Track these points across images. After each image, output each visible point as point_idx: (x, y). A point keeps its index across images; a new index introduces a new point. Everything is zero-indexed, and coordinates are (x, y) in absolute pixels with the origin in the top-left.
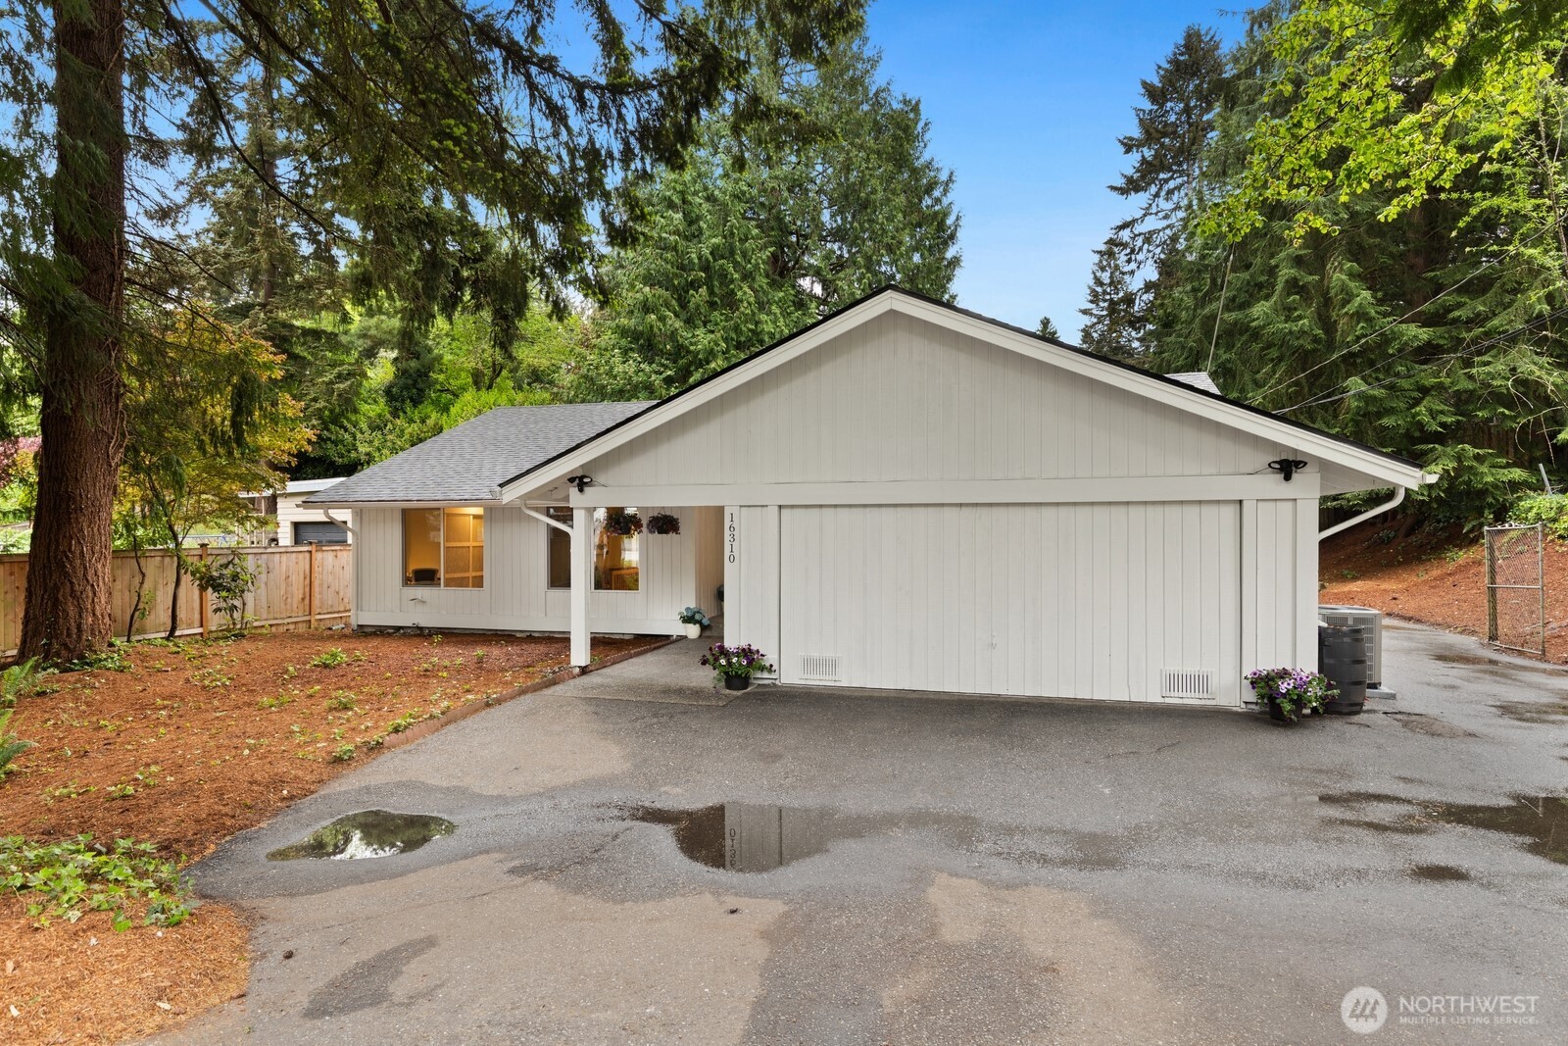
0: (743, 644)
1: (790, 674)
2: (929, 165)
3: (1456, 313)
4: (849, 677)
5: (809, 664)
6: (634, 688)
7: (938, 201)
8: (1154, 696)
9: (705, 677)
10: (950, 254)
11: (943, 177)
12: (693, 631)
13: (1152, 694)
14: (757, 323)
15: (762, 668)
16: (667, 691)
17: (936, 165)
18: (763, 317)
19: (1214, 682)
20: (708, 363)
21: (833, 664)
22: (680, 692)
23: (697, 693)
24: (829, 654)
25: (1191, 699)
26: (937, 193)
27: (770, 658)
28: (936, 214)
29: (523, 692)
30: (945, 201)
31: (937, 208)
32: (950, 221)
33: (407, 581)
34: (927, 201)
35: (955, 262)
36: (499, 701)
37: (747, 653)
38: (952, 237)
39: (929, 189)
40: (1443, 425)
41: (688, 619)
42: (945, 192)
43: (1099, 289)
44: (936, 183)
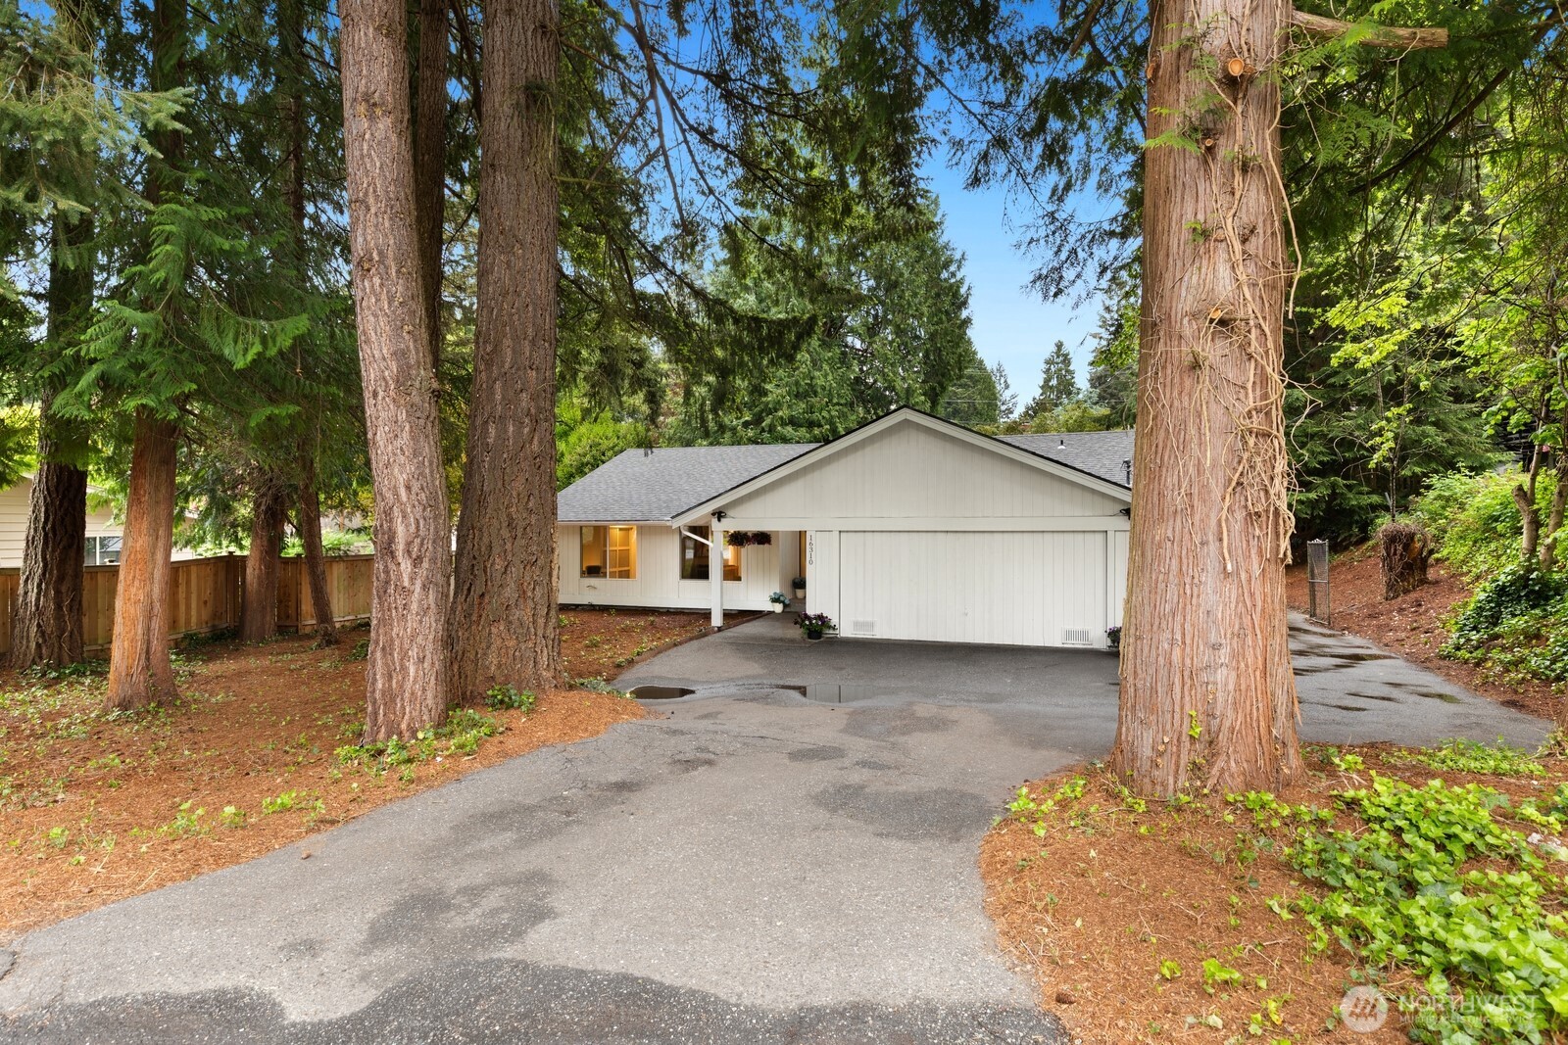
0: (818, 612)
1: (846, 631)
2: (946, 247)
3: (1332, 380)
4: (881, 632)
5: (856, 624)
6: (755, 638)
7: (953, 275)
8: (1058, 644)
9: (795, 632)
10: (964, 314)
11: (958, 256)
12: (778, 608)
13: (1056, 641)
14: (812, 379)
15: (830, 627)
16: (774, 639)
17: (951, 245)
18: (817, 374)
19: (1091, 635)
20: (776, 410)
21: (872, 625)
22: (781, 640)
23: (792, 641)
24: (869, 619)
25: (1079, 645)
26: (952, 268)
27: (834, 621)
28: (951, 285)
29: (691, 639)
30: (959, 276)
31: (953, 280)
32: (963, 291)
33: (583, 574)
34: (945, 275)
35: (967, 322)
36: (681, 643)
37: (820, 617)
38: (964, 303)
39: (946, 265)
40: (1320, 463)
41: (775, 600)
42: (959, 267)
43: (1107, 316)
44: (951, 261)
